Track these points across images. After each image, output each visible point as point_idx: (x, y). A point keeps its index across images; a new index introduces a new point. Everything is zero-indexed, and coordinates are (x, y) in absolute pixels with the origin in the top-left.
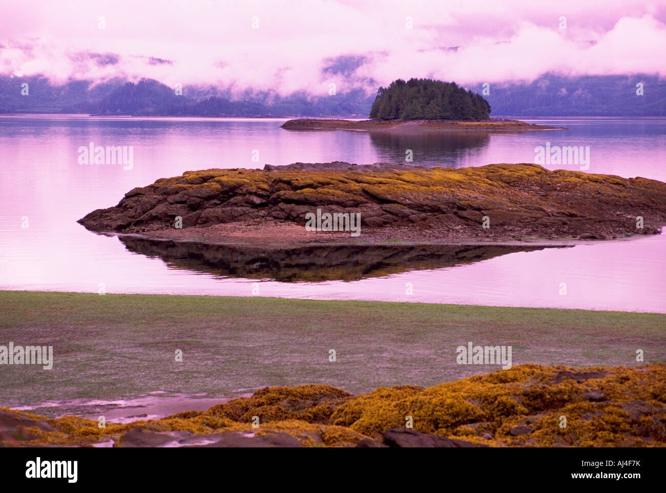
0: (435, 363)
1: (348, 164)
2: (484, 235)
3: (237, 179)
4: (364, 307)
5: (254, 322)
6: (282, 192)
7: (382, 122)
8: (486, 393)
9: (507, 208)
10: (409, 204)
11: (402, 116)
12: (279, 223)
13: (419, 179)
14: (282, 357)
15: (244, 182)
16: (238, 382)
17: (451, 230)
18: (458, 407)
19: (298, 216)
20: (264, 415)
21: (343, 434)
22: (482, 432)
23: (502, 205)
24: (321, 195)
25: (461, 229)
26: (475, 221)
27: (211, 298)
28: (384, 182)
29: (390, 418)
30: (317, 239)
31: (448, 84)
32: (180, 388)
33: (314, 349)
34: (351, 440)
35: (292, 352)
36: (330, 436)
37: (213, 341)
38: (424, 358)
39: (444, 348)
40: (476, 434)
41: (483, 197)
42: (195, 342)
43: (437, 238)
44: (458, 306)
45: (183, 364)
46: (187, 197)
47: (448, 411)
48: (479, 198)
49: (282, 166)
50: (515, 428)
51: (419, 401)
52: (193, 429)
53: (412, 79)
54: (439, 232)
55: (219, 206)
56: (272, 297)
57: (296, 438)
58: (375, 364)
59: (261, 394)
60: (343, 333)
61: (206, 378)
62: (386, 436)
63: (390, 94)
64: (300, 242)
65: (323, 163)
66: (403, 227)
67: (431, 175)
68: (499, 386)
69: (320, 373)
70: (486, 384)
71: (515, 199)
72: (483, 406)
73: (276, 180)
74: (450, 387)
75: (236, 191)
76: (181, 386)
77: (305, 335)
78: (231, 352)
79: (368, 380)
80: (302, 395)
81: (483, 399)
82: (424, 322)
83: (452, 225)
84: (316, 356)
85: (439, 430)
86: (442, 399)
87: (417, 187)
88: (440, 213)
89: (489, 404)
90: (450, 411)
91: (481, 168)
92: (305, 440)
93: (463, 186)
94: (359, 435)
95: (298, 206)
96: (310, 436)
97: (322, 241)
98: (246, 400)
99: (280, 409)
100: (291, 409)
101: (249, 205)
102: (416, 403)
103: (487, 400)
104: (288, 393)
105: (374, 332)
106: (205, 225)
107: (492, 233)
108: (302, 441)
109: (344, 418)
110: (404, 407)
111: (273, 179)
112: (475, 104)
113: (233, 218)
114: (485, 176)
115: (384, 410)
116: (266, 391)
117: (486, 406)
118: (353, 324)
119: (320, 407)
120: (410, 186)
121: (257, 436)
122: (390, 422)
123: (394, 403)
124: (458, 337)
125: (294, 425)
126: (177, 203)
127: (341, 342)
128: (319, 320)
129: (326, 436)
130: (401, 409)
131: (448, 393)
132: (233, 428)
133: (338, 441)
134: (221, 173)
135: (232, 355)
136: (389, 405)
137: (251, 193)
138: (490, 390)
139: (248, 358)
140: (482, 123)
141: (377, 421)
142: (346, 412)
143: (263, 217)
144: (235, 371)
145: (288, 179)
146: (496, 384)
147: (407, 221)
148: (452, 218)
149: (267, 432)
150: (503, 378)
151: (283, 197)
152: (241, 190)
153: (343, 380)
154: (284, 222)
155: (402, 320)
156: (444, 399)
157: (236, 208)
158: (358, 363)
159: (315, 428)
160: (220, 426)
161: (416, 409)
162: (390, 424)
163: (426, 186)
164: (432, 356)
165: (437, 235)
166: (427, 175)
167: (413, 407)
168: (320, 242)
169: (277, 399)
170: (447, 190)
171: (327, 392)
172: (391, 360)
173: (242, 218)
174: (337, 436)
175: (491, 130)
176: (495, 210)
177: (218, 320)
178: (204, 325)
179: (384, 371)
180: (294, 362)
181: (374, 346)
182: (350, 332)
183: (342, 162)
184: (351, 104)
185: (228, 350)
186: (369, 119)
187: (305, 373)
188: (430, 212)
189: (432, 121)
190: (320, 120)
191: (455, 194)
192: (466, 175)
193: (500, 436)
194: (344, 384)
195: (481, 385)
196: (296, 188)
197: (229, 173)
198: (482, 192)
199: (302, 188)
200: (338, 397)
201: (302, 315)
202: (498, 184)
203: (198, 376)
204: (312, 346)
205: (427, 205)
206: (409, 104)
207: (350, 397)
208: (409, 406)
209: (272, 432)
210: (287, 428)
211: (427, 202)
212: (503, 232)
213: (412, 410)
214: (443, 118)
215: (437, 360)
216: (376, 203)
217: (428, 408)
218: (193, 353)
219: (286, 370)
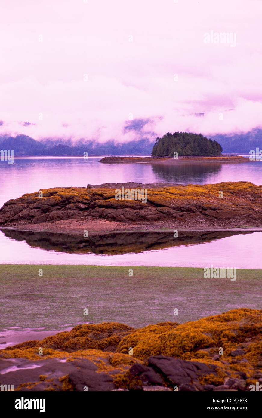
0: (186, 306)
1: (137, 183)
2: (218, 225)
3: (70, 194)
4: (145, 270)
5: (78, 281)
6: (97, 201)
7: (159, 158)
8: (216, 328)
9: (232, 209)
10: (173, 207)
11: (170, 154)
12: (96, 220)
13: (179, 192)
14: (93, 303)
15: (75, 195)
16: (65, 320)
17: (198, 222)
18: (197, 338)
19: (107, 215)
20: (78, 343)
21: (124, 359)
22: (213, 354)
23: (228, 206)
24: (121, 202)
25: (204, 221)
26: (213, 217)
27: (53, 266)
28: (158, 194)
29: (155, 345)
30: (118, 229)
31: (197, 135)
32: (29, 324)
33: (112, 298)
34: (129, 362)
35: (99, 300)
36: (115, 360)
37: (51, 294)
38: (179, 303)
39: (192, 296)
40: (209, 355)
41: (217, 202)
42: (40, 294)
43: (190, 227)
44: (201, 269)
45: (32, 309)
46: (41, 205)
47: (192, 340)
48: (215, 203)
49: (97, 185)
50: (234, 351)
51: (173, 334)
52: (28, 356)
53: (176, 132)
54: (191, 223)
55: (60, 210)
56: (90, 265)
57: (93, 362)
58: (150, 307)
59: (77, 329)
60: (131, 287)
61: (45, 318)
62: (150, 361)
63: (163, 141)
64: (108, 231)
65: (122, 183)
66: (169, 221)
67: (186, 189)
68: (224, 324)
69: (115, 314)
70: (216, 322)
71: (236, 203)
72: (214, 337)
73: (93, 194)
74: (193, 325)
75: (70, 201)
76: (29, 323)
77: (108, 289)
78: (62, 300)
79: (144, 317)
80: (102, 329)
81: (213, 333)
82: (180, 280)
83: (198, 219)
84: (114, 302)
85: (186, 353)
86: (188, 333)
87: (177, 196)
88: (192, 212)
89: (217, 335)
90: (193, 341)
91: (216, 184)
92: (99, 363)
93: (205, 195)
94: (133, 359)
95: (107, 209)
96: (102, 361)
97: (121, 230)
98: (67, 333)
99: (88, 339)
100: (94, 339)
101: (78, 209)
102: (172, 335)
103: (216, 333)
104: (94, 329)
105: (150, 286)
106: (52, 221)
107: (223, 224)
108: (96, 364)
109: (127, 345)
110: (164, 338)
111: (92, 193)
112: (213, 147)
113: (69, 217)
114: (219, 189)
115: (152, 340)
116: (80, 327)
117: (216, 337)
118: (137, 281)
119: (113, 337)
120: (174, 196)
121: (68, 361)
122: (155, 348)
123: (158, 336)
124: (201, 289)
125: (93, 353)
126: (35, 208)
127: (129, 293)
128: (116, 279)
129: (113, 360)
130: (162, 339)
131: (192, 329)
132: (53, 356)
133: (120, 363)
134: (61, 190)
135: (63, 303)
136: (155, 337)
137: (79, 202)
138: (218, 327)
139: (72, 304)
140: (217, 157)
141: (147, 347)
142: (128, 341)
143: (86, 216)
144: (63, 313)
145: (101, 193)
146: (222, 322)
147: (171, 217)
148: (199, 215)
149: (75, 358)
150: (227, 318)
151: (98, 204)
152: (73, 200)
153: (129, 318)
154: (99, 219)
155: (167, 278)
156: (189, 333)
157: (70, 211)
158: (139, 306)
159: (106, 355)
160: (46, 353)
161: (171, 339)
162: (155, 349)
163: (183, 196)
164: (184, 302)
165: (190, 225)
166: (184, 189)
167: (169, 338)
168: (120, 231)
169: (86, 333)
170: (196, 198)
171: (118, 327)
172: (159, 304)
173: (74, 216)
174: (119, 360)
175: (222, 162)
176: (225, 210)
177: (55, 281)
178: (47, 283)
179: (155, 311)
180: (100, 307)
181: (149, 295)
182: (135, 287)
183: (133, 182)
184: (141, 147)
185: (60, 299)
186: (151, 156)
187: (106, 313)
188: (186, 211)
189: (188, 157)
190: (122, 157)
191: (200, 200)
192: (207, 189)
193: (224, 356)
194: (129, 321)
195: (213, 323)
196: (106, 198)
197: (66, 190)
198: (217, 199)
199: (109, 198)
200: (125, 330)
201: (107, 276)
202: (226, 194)
203: (40, 317)
204: (112, 296)
205: (183, 208)
206: (174, 147)
207: (132, 330)
208: (167, 338)
209: (78, 358)
210: (88, 355)
211: (184, 206)
212: (229, 223)
213: (169, 340)
214: (194, 155)
215: (187, 304)
216: (154, 206)
217: (179, 339)
218: (38, 302)
219: (95, 312)
